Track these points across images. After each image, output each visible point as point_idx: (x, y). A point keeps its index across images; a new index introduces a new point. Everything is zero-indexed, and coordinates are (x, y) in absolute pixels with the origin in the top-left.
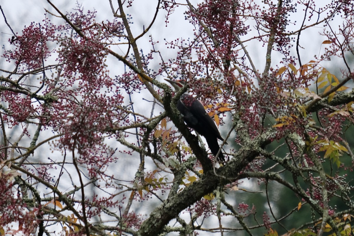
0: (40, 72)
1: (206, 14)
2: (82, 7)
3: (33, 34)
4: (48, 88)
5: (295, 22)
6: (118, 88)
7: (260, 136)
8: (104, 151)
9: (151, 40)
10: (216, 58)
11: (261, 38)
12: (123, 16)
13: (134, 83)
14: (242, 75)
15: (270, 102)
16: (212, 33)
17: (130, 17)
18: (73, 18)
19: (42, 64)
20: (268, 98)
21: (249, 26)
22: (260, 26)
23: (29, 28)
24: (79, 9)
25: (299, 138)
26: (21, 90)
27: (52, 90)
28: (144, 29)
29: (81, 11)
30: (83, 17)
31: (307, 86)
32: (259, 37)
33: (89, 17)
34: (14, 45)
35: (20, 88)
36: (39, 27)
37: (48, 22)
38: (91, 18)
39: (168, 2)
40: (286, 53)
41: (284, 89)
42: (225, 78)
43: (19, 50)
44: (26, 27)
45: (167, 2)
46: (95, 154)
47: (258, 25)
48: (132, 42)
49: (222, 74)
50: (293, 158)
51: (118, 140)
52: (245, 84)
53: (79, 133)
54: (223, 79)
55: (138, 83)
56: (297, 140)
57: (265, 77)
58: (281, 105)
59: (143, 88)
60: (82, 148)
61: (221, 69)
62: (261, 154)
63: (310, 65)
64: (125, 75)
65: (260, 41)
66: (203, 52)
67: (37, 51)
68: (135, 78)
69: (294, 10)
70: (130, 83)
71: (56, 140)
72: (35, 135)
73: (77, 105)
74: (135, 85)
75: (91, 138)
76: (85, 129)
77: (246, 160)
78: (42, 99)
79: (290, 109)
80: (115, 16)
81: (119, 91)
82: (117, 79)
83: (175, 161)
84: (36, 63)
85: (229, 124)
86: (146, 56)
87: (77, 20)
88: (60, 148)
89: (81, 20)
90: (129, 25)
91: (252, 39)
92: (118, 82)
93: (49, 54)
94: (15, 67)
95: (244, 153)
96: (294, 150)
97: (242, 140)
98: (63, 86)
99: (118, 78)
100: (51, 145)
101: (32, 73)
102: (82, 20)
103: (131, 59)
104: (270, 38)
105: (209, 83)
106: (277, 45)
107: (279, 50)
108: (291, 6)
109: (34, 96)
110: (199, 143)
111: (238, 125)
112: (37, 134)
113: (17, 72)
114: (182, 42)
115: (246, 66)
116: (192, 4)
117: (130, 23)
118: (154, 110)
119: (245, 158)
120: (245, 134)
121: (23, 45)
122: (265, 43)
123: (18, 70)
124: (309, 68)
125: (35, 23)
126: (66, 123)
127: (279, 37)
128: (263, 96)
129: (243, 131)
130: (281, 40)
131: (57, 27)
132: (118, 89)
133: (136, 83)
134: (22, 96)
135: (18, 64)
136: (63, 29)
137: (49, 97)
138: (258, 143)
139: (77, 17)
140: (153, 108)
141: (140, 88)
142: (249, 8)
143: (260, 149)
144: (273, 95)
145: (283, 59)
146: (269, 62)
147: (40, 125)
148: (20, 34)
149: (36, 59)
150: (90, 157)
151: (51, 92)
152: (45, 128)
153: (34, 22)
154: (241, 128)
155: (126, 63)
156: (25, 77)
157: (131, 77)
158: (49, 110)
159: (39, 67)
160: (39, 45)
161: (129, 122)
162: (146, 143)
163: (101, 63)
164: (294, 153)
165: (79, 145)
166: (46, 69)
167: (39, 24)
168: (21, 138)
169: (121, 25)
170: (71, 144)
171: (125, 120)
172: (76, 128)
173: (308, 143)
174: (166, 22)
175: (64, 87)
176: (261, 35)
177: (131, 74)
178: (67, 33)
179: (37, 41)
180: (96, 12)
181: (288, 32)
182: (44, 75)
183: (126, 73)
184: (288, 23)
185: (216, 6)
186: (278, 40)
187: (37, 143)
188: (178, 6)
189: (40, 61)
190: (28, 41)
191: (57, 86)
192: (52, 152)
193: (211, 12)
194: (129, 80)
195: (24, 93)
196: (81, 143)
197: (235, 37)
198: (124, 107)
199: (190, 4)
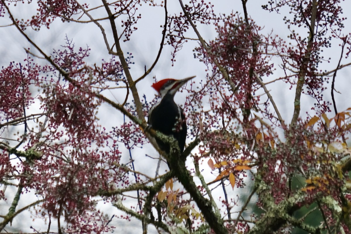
0: (21, 123)
2: (72, 43)
3: (13, 77)
5: (330, 59)
6: (115, 142)
7: (287, 201)
8: (98, 218)
10: (233, 107)
11: (288, 80)
12: (120, 53)
13: (135, 136)
14: (264, 127)
15: (299, 159)
16: (228, 73)
17: (131, 56)
18: (61, 57)
19: (23, 113)
20: (297, 154)
21: (273, 65)
22: (287, 65)
23: (7, 69)
24: (68, 45)
25: (335, 203)
27: (35, 145)
28: (145, 70)
29: (71, 49)
30: (73, 55)
31: (344, 139)
32: (285, 78)
33: (81, 55)
36: (19, 68)
37: (31, 62)
38: (84, 57)
39: (175, 36)
40: (319, 97)
41: (316, 143)
42: (244, 131)
44: (4, 68)
45: (173, 37)
46: (87, 222)
47: (285, 64)
48: (131, 85)
49: (240, 125)
50: (328, 228)
51: (115, 205)
52: (268, 138)
53: (66, 197)
54: (241, 132)
55: (140, 135)
56: (332, 205)
57: (293, 128)
58: (312, 162)
59: (146, 142)
60: (69, 215)
61: (239, 120)
62: (289, 221)
63: (348, 113)
64: (124, 126)
65: (286, 82)
66: (216, 99)
67: (17, 97)
68: (137, 130)
69: (328, 45)
70: (130, 136)
71: (39, 206)
72: (14, 199)
73: (66, 163)
74: (136, 139)
75: (80, 202)
76: (74, 192)
77: (269, 229)
78: (23, 155)
79: (323, 167)
80: (110, 53)
81: (117, 145)
82: (114, 131)
83: (184, 230)
84: (17, 111)
85: (249, 187)
86: (150, 103)
87: (66, 59)
88: (43, 214)
89: (71, 60)
90: (130, 65)
91: (277, 80)
92: (116, 134)
93: (32, 101)
95: (267, 221)
96: (329, 218)
97: (266, 204)
98: (48, 139)
99: (116, 130)
100: (32, 212)
101: (11, 123)
102: (73, 59)
103: (131, 107)
104: (299, 80)
105: (225, 137)
106: (307, 88)
107: (309, 93)
108: (324, 40)
109: (14, 151)
110: (213, 208)
111: (261, 186)
112: (17, 198)
114: (191, 85)
115: (270, 113)
116: (204, 39)
117: (131, 63)
119: (268, 226)
120: (268, 197)
122: (293, 86)
124: (346, 116)
125: (15, 63)
127: (309, 77)
128: (290, 152)
129: (266, 194)
130: (312, 82)
131: (42, 68)
132: (116, 144)
133: (137, 136)
136: (49, 70)
137: (32, 153)
138: (285, 209)
139: (66, 56)
140: (158, 167)
141: (142, 142)
142: (274, 44)
143: (287, 216)
144: (303, 151)
145: (315, 104)
146: (297, 109)
147: (21, 186)
149: (16, 107)
150: (81, 226)
151: (34, 147)
152: (27, 190)
153: (14, 62)
154: (264, 190)
155: (125, 113)
156: (3, 128)
157: (132, 128)
158: (32, 169)
159: (20, 116)
160: (19, 90)
161: (128, 184)
162: (148, 209)
163: (91, 115)
164: (330, 221)
165: (65, 212)
166: (29, 119)
167: (20, 64)
169: (119, 66)
170: (56, 211)
171: (123, 181)
172: (62, 190)
173: (345, 209)
174: (172, 60)
175: (50, 140)
176: (288, 75)
177: (131, 125)
179: (16, 85)
180: (90, 50)
181: (321, 71)
182: (26, 126)
183: (125, 123)
184: (321, 60)
185: (233, 43)
186: (309, 81)
187: (17, 208)
188: (187, 41)
189: (21, 110)
190: (6, 85)
191: (41, 140)
192: (34, 220)
194: (129, 132)
195: (2, 148)
196: (69, 209)
197: (256, 78)
198: (122, 165)
199: (202, 38)
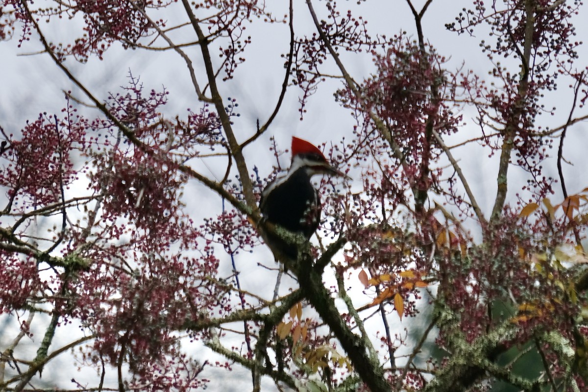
0: (57, 212)
1: (380, 99)
2: (140, 83)
3: (44, 137)
4: (73, 243)
5: (554, 109)
6: (208, 242)
7: (486, 337)
8: (181, 366)
9: (273, 146)
10: (400, 187)
11: (487, 141)
12: (216, 99)
13: (241, 234)
15: (507, 278)
16: (390, 129)
17: (234, 103)
18: (122, 105)
19: (60, 195)
21: (461, 117)
23: (34, 125)
24: (133, 86)
25: (564, 341)
26: (18, 246)
27: (79, 247)
28: (258, 127)
29: (138, 92)
30: (141, 102)
31: (578, 239)
32: (482, 139)
33: (153, 102)
34: (6, 157)
35: (18, 242)
36: (54, 123)
37: (73, 113)
38: (157, 104)
39: (305, 72)
40: (535, 170)
43: (16, 168)
44: (29, 123)
45: (302, 73)
46: (163, 372)
47: (482, 117)
48: (235, 151)
49: (411, 216)
50: (551, 381)
51: (208, 345)
53: (132, 332)
54: (414, 228)
55: (249, 232)
56: (559, 345)
58: (527, 282)
59: (258, 243)
60: (136, 362)
61: (408, 207)
62: (489, 371)
63: (584, 197)
64: (224, 216)
65: (484, 146)
66: (373, 174)
67: (51, 169)
68: (244, 223)
69: (551, 86)
70: (233, 233)
71: (87, 346)
72: (46, 335)
73: (129, 276)
74: (242, 237)
75: (155, 341)
76: (145, 324)
77: (458, 384)
78: (60, 264)
80: (200, 99)
81: (212, 248)
82: (207, 225)
83: (319, 385)
84: (50, 193)
85: (425, 315)
86: (265, 180)
87: (129, 109)
88: (95, 360)
89: (137, 110)
90: (232, 119)
91: (469, 141)
92: (210, 230)
93: (74, 176)
94: (8, 202)
95: (454, 371)
96: (554, 366)
97: (451, 343)
98: (101, 238)
99: (210, 223)
100: (76, 356)
101: (41, 212)
102: (140, 108)
103: (234, 186)
106: (518, 155)
107: (520, 163)
108: (545, 78)
109: (45, 257)
110: (367, 350)
111: (444, 314)
112: (50, 333)
113: (12, 212)
114: (331, 150)
115: (457, 196)
116: (351, 76)
117: (234, 114)
118: (281, 287)
119: (456, 379)
120: (456, 332)
121: (22, 157)
123: (13, 207)
124: (582, 202)
125: (48, 115)
126: (106, 313)
127: (521, 138)
128: (492, 266)
129: (452, 327)
130: (524, 145)
131: (90, 123)
132: (210, 246)
133: (244, 233)
134: (20, 257)
135: (13, 195)
136: (102, 126)
137: (74, 260)
138: (482, 351)
139: (129, 104)
140: (278, 283)
141: (252, 242)
142: (465, 84)
143: (487, 362)
144: (512, 264)
145: (529, 181)
146: (502, 189)
147: (56, 313)
148: (18, 137)
149: (48, 186)
150: (154, 378)
151: (78, 251)
152: (66, 320)
153: (45, 113)
154: (450, 320)
155: (225, 195)
156: (27, 221)
157: (236, 221)
158: (74, 286)
159: (56, 200)
160: (55, 158)
161: (230, 310)
163: (173, 199)
164: (555, 370)
165: (131, 356)
166: (69, 206)
167: (55, 117)
168: (19, 340)
169: (215, 120)
170: (116, 354)
171: (222, 307)
172: (126, 322)
173: (580, 351)
174: (301, 110)
175: (104, 240)
176: (486, 134)
177: (235, 215)
178: (109, 135)
179: (49, 151)
180: (167, 93)
181: (539, 128)
182: (65, 217)
183: (224, 213)
184: (539, 110)
185: (401, 83)
186: (520, 144)
188: (324, 80)
189: (56, 190)
190: (32, 150)
191: (89, 239)
192: (79, 369)
193: (390, 94)
194: (231, 227)
195: (26, 252)
196: (136, 351)
197: (434, 137)
198: (220, 279)
199: (348, 75)
